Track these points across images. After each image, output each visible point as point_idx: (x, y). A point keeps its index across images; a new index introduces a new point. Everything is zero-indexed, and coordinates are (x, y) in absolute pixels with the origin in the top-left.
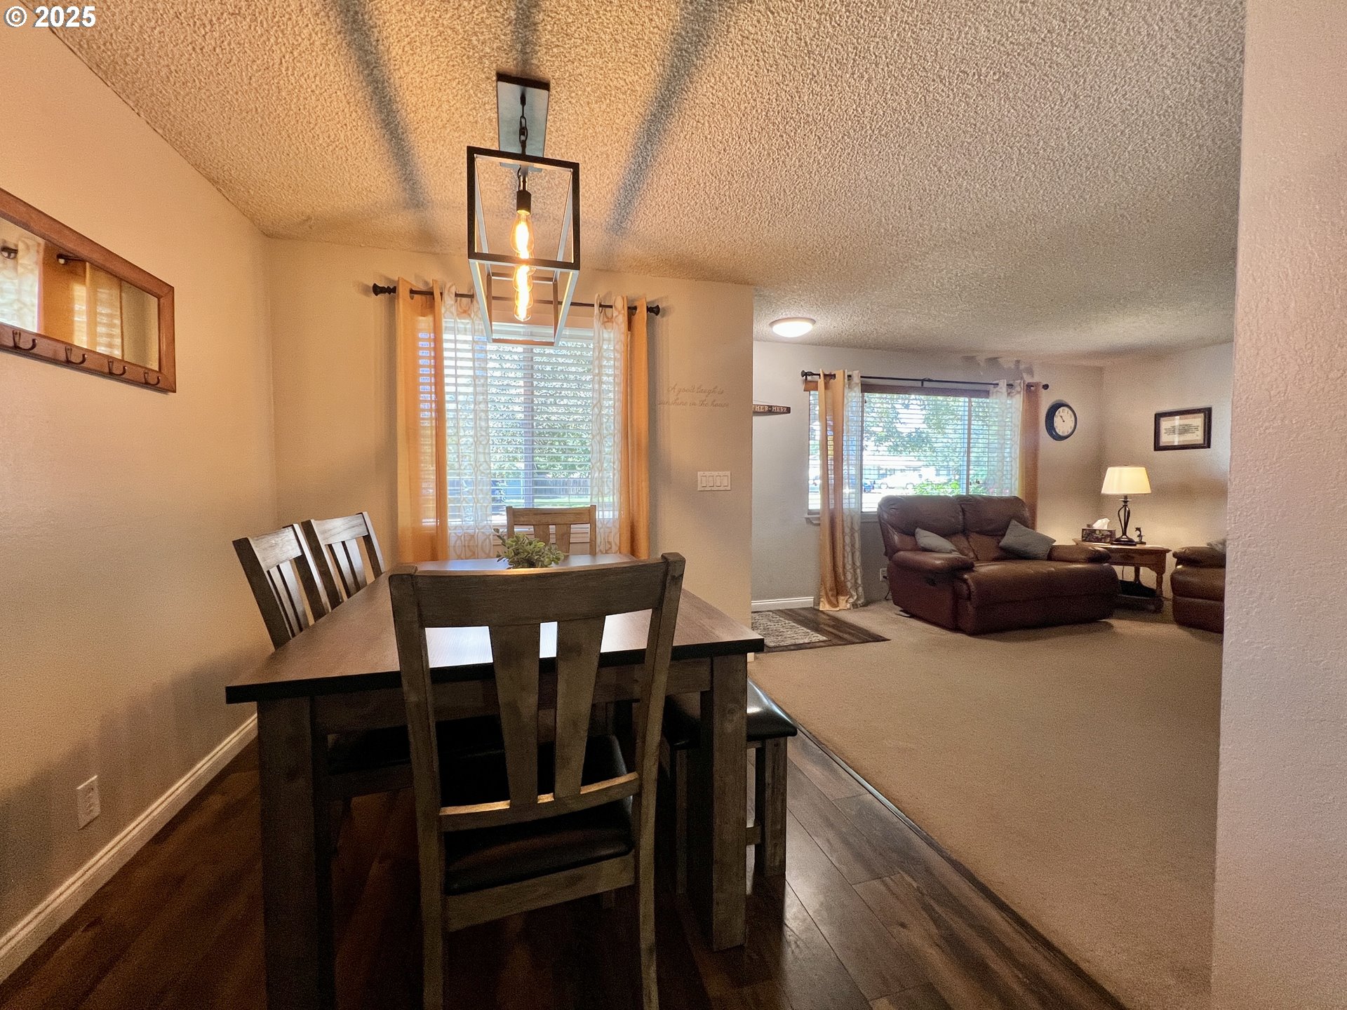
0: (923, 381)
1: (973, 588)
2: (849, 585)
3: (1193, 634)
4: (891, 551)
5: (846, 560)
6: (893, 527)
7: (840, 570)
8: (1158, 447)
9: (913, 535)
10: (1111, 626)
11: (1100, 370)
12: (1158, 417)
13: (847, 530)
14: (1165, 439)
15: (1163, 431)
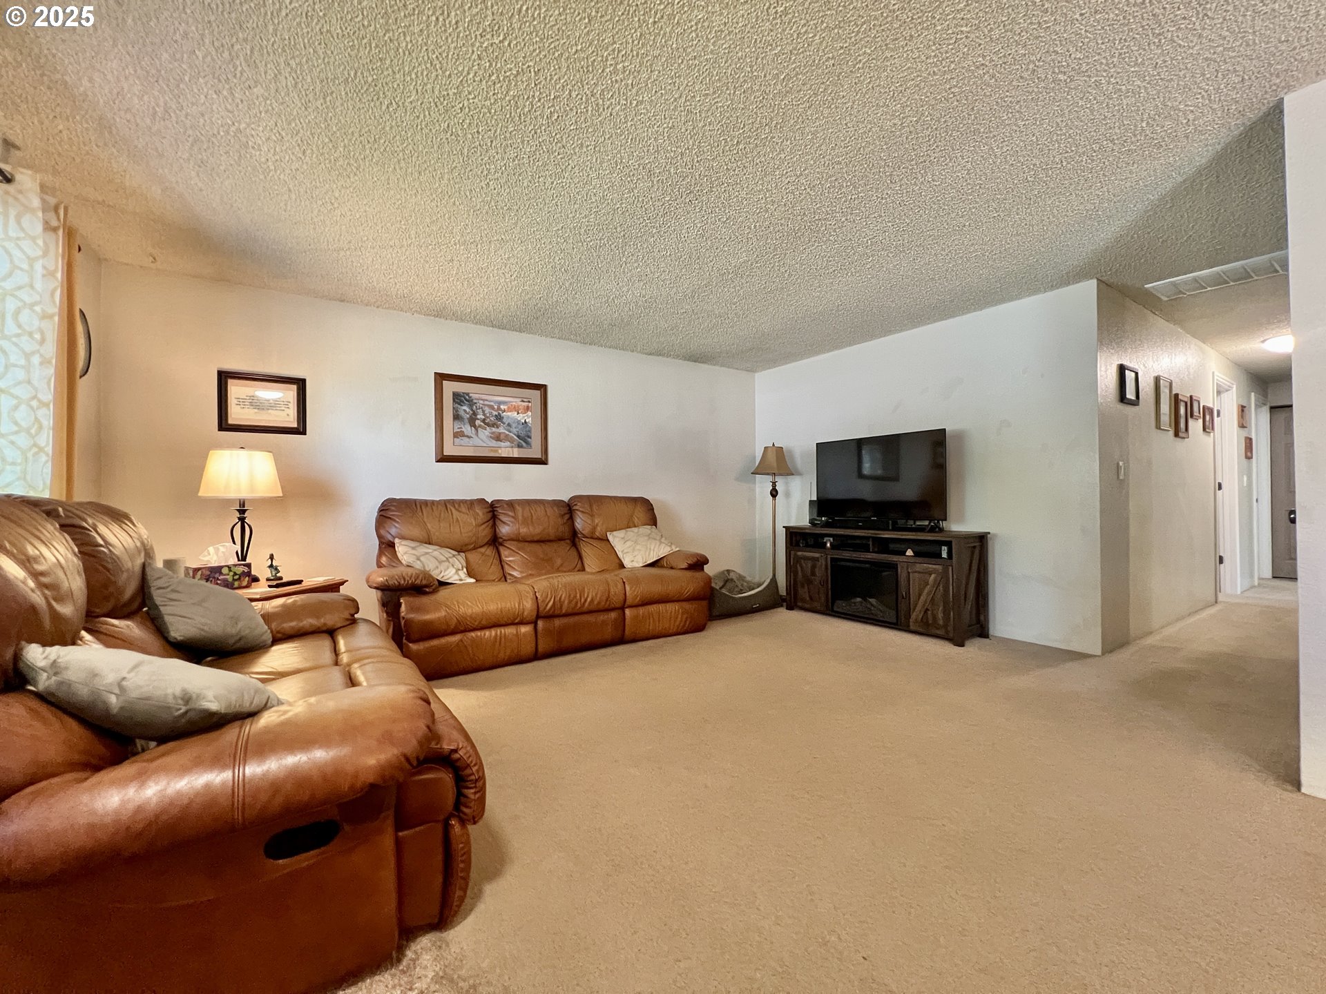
8: (225, 425)
12: (224, 376)
14: (237, 414)
15: (232, 400)
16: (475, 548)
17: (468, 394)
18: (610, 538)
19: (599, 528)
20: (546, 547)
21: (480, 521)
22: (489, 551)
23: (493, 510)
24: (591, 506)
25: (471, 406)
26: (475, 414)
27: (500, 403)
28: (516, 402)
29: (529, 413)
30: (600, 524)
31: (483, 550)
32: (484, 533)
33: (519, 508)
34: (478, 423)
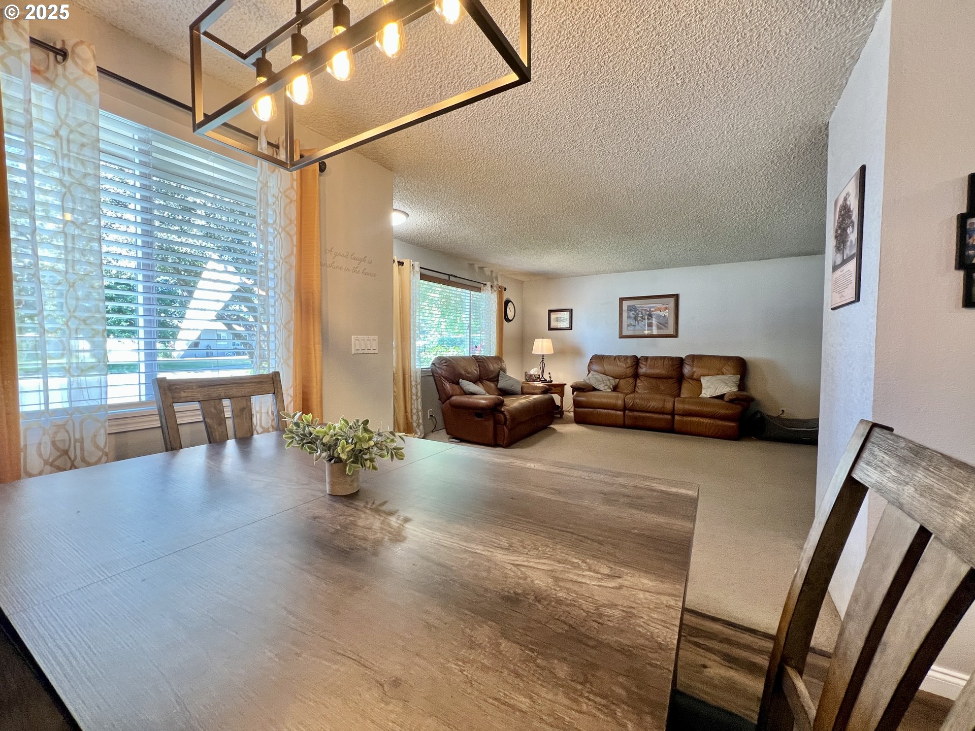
0: (449, 275)
1: (508, 417)
2: (415, 425)
3: (587, 427)
4: (444, 397)
5: (413, 406)
6: (445, 378)
7: (409, 414)
8: (550, 329)
9: (458, 383)
10: (554, 429)
11: (523, 282)
12: (550, 311)
13: (413, 383)
14: (553, 325)
15: (552, 320)
16: (625, 378)
17: (634, 305)
18: (702, 380)
19: (696, 374)
20: (658, 381)
21: (628, 365)
22: (631, 380)
23: (636, 361)
24: (693, 361)
25: (635, 311)
26: (638, 314)
27: (651, 307)
28: (660, 306)
29: (667, 311)
30: (697, 371)
31: (628, 379)
32: (629, 371)
33: (649, 360)
34: (639, 318)
